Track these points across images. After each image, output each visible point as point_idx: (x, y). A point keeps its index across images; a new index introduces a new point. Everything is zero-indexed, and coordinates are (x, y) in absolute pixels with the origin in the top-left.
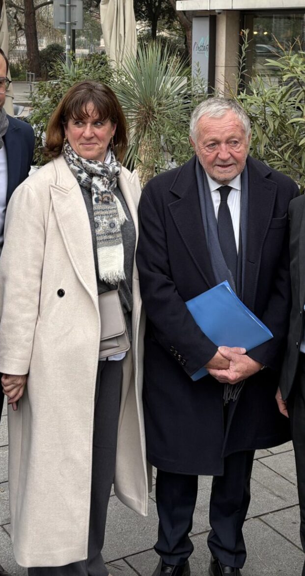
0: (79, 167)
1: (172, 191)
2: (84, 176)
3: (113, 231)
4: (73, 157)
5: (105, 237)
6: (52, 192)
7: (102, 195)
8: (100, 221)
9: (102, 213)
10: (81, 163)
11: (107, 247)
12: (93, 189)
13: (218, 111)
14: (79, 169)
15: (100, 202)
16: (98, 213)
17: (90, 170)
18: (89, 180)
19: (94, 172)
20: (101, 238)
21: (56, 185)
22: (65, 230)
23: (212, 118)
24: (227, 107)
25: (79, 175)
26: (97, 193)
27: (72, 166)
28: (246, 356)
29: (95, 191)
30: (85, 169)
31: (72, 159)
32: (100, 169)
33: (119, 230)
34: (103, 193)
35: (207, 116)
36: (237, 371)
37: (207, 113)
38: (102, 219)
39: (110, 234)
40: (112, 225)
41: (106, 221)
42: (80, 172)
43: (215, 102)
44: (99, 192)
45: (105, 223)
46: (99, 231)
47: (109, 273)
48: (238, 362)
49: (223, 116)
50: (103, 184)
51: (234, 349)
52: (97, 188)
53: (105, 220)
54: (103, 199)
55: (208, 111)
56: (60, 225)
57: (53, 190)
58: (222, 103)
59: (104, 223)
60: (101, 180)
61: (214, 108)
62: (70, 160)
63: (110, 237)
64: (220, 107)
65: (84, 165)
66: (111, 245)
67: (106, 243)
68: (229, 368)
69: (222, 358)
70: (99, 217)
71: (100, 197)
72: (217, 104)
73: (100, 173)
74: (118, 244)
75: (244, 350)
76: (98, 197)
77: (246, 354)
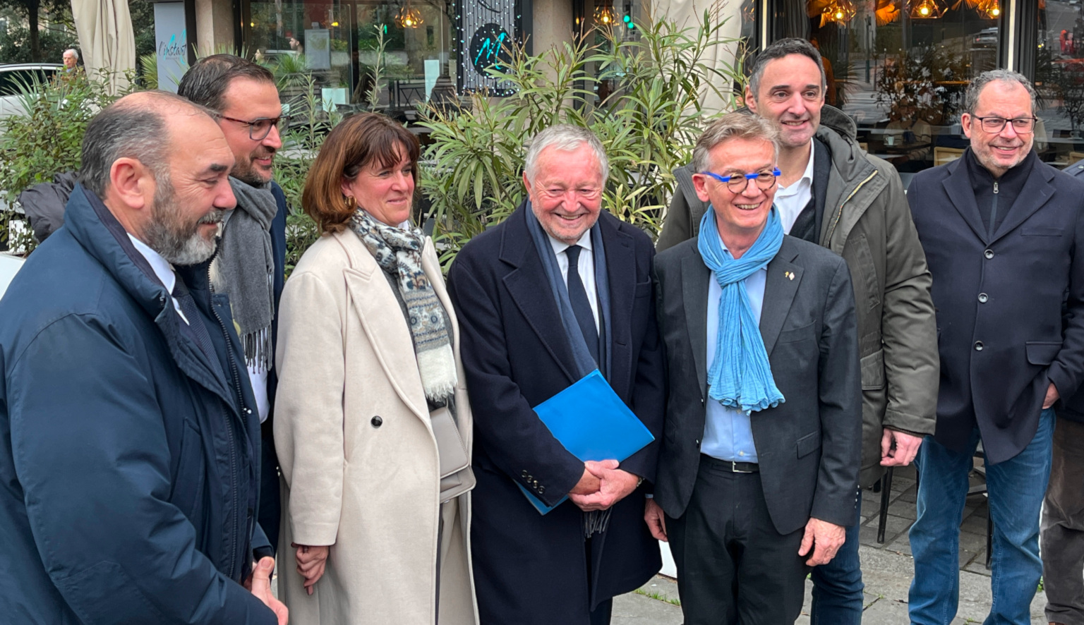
0: (377, 239)
1: (503, 259)
2: (387, 252)
3: (437, 327)
4: (368, 224)
5: (428, 337)
6: (348, 280)
7: (416, 278)
8: (419, 314)
9: (420, 303)
10: (380, 233)
11: (431, 351)
12: (400, 270)
13: (570, 142)
14: (378, 243)
15: (415, 288)
16: (414, 303)
17: (394, 242)
18: (394, 258)
19: (400, 245)
20: (422, 339)
21: (351, 267)
22: (375, 332)
23: (561, 151)
24: (582, 139)
25: (380, 251)
26: (409, 276)
27: (367, 238)
28: (619, 470)
29: (405, 273)
30: (386, 240)
31: (366, 227)
32: (409, 240)
33: (443, 326)
34: (416, 274)
35: (554, 148)
36: (612, 492)
37: (553, 145)
38: (420, 311)
39: (433, 331)
40: (434, 319)
41: (427, 314)
42: (380, 247)
43: (565, 130)
44: (411, 274)
45: (426, 317)
46: (419, 329)
47: (437, 387)
48: (612, 480)
49: (575, 151)
50: (415, 262)
51: (605, 462)
52: (407, 268)
53: (425, 313)
54: (417, 282)
55: (555, 141)
56: (366, 326)
57: (350, 277)
58: (575, 133)
59: (423, 316)
60: (411, 256)
61: (565, 139)
62: (363, 229)
63: (434, 336)
64: (572, 138)
65: (384, 235)
66: (435, 348)
67: (429, 345)
68: (599, 490)
69: (592, 477)
70: (417, 309)
71: (414, 281)
72: (568, 132)
73: (410, 246)
74: (443, 344)
75: (616, 463)
76: (411, 281)
77: (618, 468)
